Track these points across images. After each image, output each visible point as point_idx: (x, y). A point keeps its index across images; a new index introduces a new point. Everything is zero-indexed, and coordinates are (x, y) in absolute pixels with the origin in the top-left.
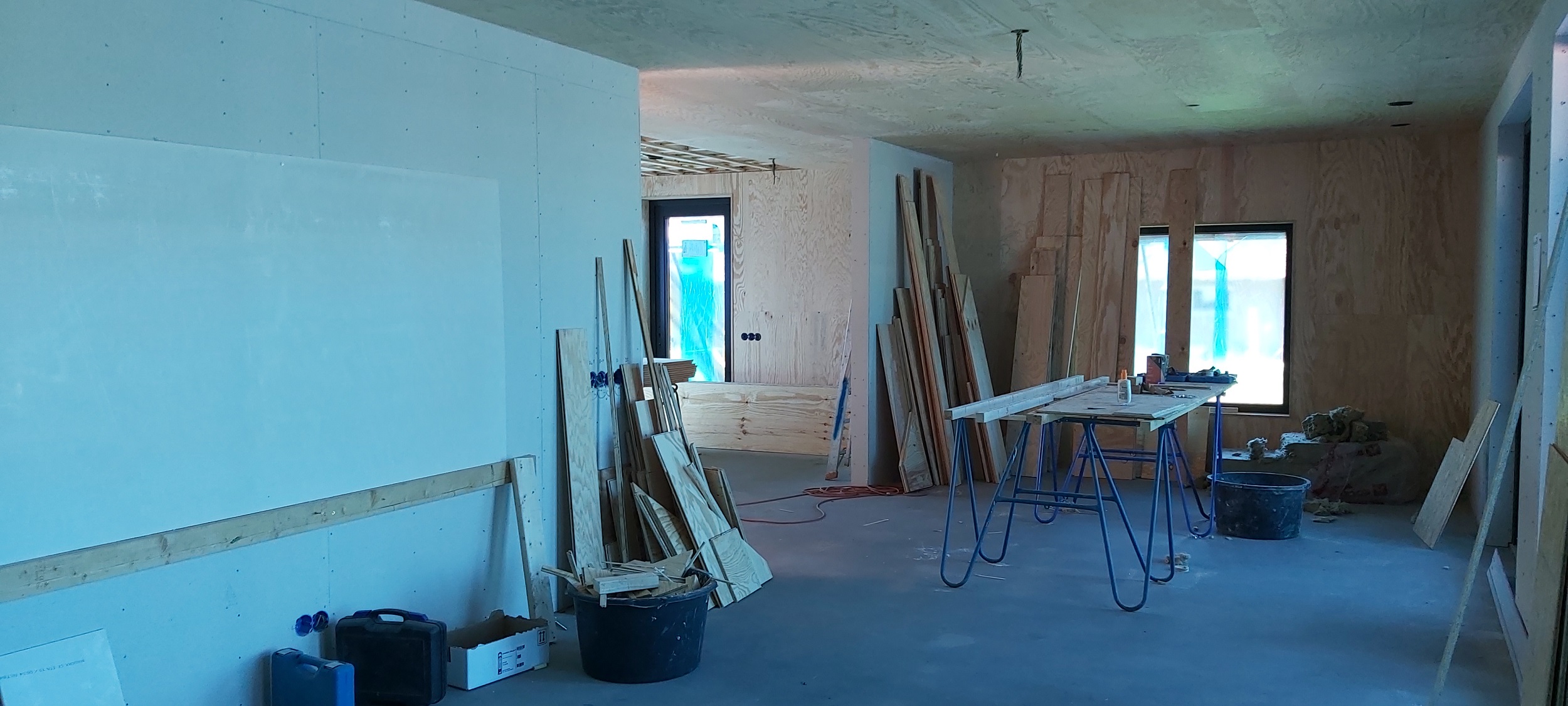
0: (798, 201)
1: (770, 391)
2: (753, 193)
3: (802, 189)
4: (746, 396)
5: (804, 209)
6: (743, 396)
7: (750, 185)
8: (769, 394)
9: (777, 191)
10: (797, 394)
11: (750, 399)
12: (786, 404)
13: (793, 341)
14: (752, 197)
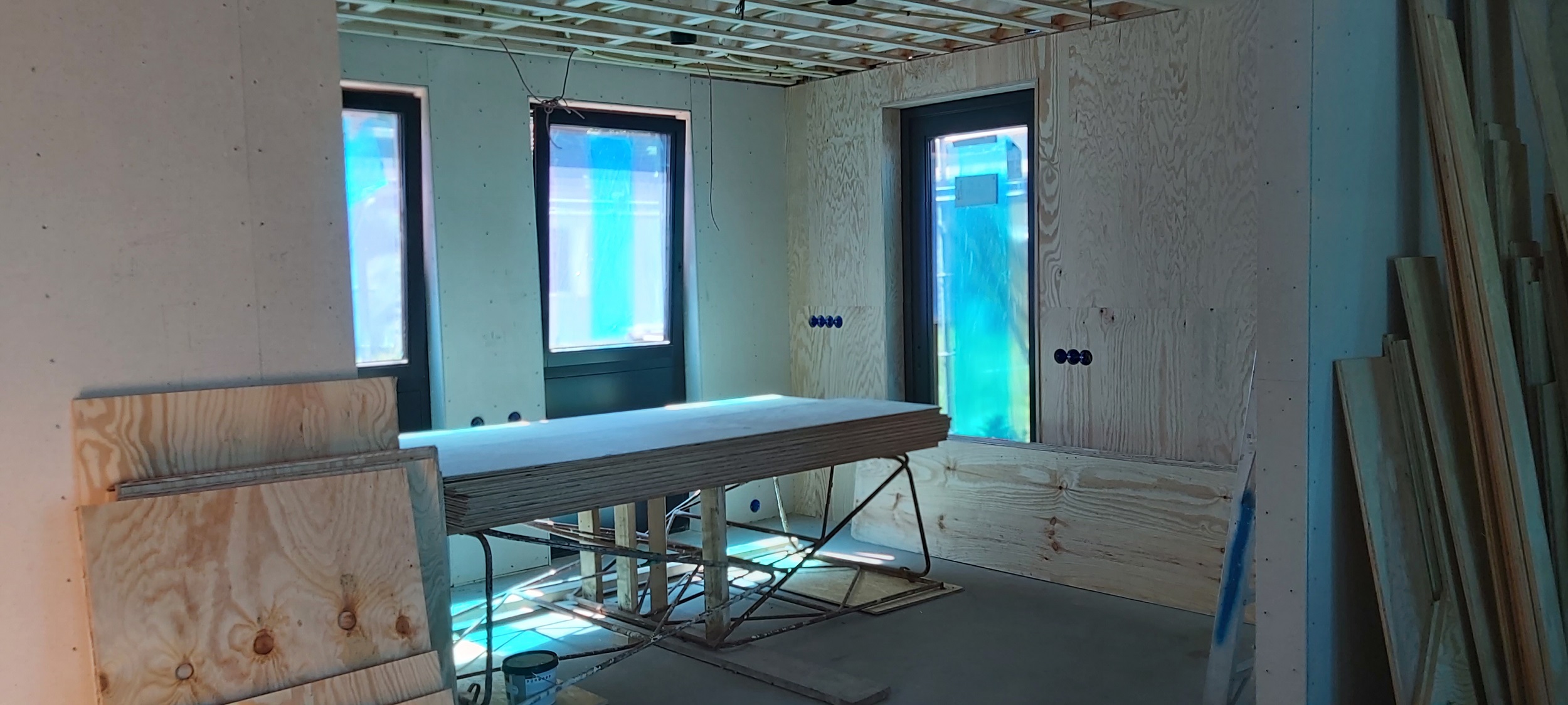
0: (1168, 79)
1: (1105, 469)
2: (1076, 73)
3: (1175, 53)
4: (1058, 474)
5: (1181, 94)
6: (1053, 475)
7: (1070, 56)
8: (1103, 475)
9: (1124, 63)
10: (1160, 480)
11: (1066, 481)
12: (1138, 498)
13: (1157, 367)
14: (1074, 81)
